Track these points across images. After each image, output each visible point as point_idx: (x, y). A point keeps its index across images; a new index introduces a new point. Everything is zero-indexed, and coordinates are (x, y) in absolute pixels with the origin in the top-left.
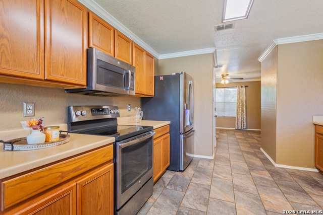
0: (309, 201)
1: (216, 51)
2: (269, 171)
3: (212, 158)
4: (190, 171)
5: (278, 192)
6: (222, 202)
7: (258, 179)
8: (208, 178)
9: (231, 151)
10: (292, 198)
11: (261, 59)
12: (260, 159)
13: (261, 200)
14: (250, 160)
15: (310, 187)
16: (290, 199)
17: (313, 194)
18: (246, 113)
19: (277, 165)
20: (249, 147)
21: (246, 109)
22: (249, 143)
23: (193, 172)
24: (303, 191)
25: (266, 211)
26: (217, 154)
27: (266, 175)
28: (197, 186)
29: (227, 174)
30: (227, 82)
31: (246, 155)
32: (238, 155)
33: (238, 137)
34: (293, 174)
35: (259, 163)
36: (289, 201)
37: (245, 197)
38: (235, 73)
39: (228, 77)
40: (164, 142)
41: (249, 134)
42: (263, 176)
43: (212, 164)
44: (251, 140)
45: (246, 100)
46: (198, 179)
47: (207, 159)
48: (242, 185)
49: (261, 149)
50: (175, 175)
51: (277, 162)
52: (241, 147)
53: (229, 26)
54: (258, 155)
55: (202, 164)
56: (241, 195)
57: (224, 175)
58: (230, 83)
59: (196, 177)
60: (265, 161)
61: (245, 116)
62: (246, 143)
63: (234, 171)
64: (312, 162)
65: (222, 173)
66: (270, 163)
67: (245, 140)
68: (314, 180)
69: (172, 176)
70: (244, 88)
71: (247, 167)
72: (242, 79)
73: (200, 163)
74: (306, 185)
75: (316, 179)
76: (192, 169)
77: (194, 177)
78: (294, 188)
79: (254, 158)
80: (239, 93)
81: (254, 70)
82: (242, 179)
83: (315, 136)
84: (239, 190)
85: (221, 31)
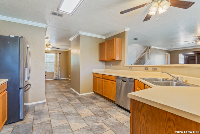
0: (95, 106)
1: (47, 27)
2: (78, 98)
3: (45, 101)
4: (30, 117)
5: (85, 107)
6: (61, 126)
7: (75, 104)
8: (47, 116)
9: (56, 94)
10: (90, 108)
11: (71, 39)
12: (72, 93)
13: (79, 115)
14: (67, 96)
15: (94, 100)
16: (89, 108)
17: (95, 103)
18: (60, 69)
19: (80, 95)
20: (64, 89)
21: (60, 67)
22: (64, 87)
23: (32, 117)
24: (92, 103)
25: (83, 119)
26: (47, 97)
27: (78, 101)
28: (40, 125)
29: (58, 108)
30: (49, 49)
31: (65, 94)
32: (60, 95)
33: (56, 84)
34: (87, 97)
35: (72, 96)
36: (89, 110)
37: (72, 117)
38: (54, 44)
39: (50, 46)
40: (2, 99)
41: (62, 81)
42: (76, 102)
43: (46, 106)
44: (64, 85)
45: (60, 61)
46: (39, 120)
47: (41, 104)
48: (68, 111)
49: (71, 88)
50: (15, 126)
51: (80, 93)
52: (61, 90)
53: (60, 15)
54: (71, 92)
55: (38, 108)
56: (70, 117)
57: (57, 110)
58: (51, 50)
59: (37, 119)
60: (74, 94)
61: (59, 71)
62: (62, 87)
63: (61, 105)
64: (92, 90)
65: (55, 109)
66: (77, 95)
67: (61, 85)
68: (94, 97)
69: (12, 129)
70: (59, 54)
71: (68, 100)
72: (59, 49)
73: (36, 108)
74: (92, 100)
75: (94, 96)
76: (30, 115)
77: (35, 120)
78: (89, 103)
79: (69, 94)
80: (56, 57)
81: (65, 44)
82: (67, 108)
83: (93, 78)
84: (68, 115)
85: (54, 16)
